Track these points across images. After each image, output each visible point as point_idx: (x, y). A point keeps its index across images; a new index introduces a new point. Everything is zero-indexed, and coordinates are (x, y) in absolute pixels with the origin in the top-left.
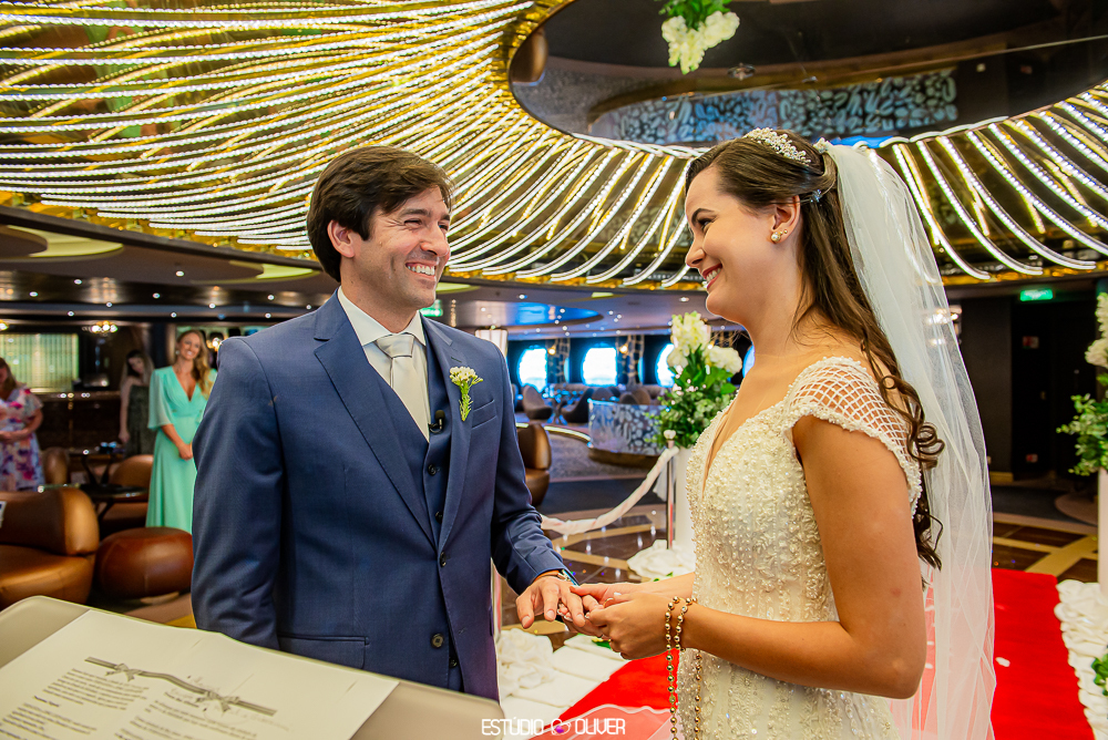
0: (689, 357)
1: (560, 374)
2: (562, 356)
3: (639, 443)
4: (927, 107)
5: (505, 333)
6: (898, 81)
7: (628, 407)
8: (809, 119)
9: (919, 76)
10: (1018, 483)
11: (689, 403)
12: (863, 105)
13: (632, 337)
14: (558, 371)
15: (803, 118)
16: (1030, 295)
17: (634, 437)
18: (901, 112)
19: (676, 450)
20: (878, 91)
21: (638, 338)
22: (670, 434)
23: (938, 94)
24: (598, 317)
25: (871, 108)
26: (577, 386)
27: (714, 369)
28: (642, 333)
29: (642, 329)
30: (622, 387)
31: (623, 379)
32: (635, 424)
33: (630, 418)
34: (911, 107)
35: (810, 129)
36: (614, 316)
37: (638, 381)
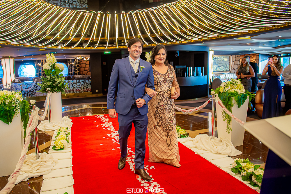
10: (103, 96)
16: (106, 52)
18: (74, 3)
19: (51, 93)
22: (48, 89)
23: (83, 1)
34: (77, 2)
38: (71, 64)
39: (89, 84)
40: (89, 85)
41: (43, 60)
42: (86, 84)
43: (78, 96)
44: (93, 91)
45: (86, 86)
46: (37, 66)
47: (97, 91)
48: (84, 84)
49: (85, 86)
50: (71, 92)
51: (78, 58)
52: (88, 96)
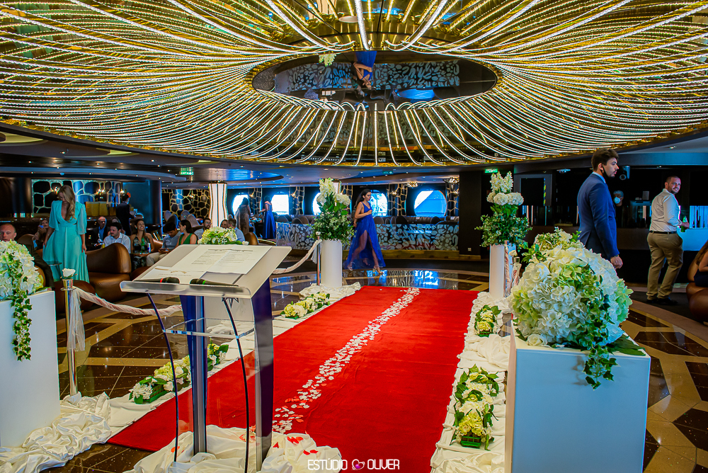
0: (327, 198)
2: (258, 198)
3: (303, 244)
4: (446, 76)
5: (225, 185)
6: (433, 63)
7: (297, 225)
8: (389, 79)
9: (443, 62)
10: (482, 260)
11: (327, 219)
12: (416, 74)
13: (299, 188)
14: (256, 207)
15: (386, 78)
16: (489, 171)
17: (300, 241)
18: (435, 78)
19: (321, 240)
20: (424, 68)
21: (301, 188)
22: (318, 233)
23: (452, 71)
24: (280, 177)
25: (420, 76)
27: (338, 204)
28: (304, 186)
29: (303, 183)
30: (292, 216)
31: (293, 211)
32: (301, 234)
33: (298, 231)
34: (439, 76)
35: (390, 84)
36: (289, 177)
37: (301, 213)
38: (451, 192)
39: (456, 234)
40: (455, 236)
41: (400, 185)
42: (450, 233)
43: (432, 257)
44: (462, 249)
45: (448, 238)
46: (390, 195)
47: (470, 249)
48: (445, 233)
49: (446, 238)
50: (420, 247)
51: (451, 181)
52: (451, 258)
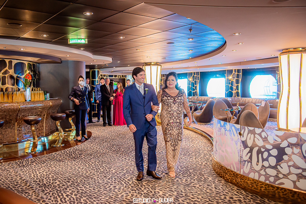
1: (195, 91)
2: (196, 82)
5: (159, 67)
13: (235, 70)
14: (194, 90)
21: (239, 71)
26: (203, 98)
28: (241, 67)
29: (240, 63)
30: (228, 99)
31: (230, 95)
37: (238, 95)
